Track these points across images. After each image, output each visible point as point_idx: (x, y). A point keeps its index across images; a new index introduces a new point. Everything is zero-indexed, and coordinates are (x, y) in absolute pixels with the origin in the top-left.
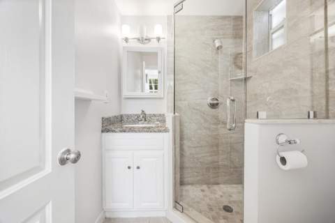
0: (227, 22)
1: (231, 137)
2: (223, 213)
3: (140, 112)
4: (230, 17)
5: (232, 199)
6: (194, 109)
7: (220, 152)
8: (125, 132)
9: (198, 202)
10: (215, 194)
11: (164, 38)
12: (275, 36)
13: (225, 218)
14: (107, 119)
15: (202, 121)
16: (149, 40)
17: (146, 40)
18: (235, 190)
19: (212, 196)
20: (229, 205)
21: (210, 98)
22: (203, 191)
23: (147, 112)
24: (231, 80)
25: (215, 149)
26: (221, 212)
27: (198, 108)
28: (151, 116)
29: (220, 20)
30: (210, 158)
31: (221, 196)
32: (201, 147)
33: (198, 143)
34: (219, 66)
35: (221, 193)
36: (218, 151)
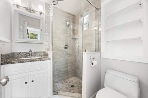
0: (70, 16)
1: (72, 60)
2: (72, 88)
3: (28, 51)
4: (71, 14)
5: (73, 82)
6: (58, 49)
7: (68, 66)
8: (22, 62)
9: (62, 88)
10: (67, 82)
11: (43, 14)
12: (85, 26)
13: (73, 90)
14: (5, 55)
15: (62, 54)
16: (34, 11)
17: (32, 11)
18: (73, 79)
19: (67, 84)
20: (73, 85)
21: (65, 45)
22: (62, 83)
23: (33, 51)
24: (72, 38)
25: (66, 65)
26: (71, 88)
27: (60, 49)
28: (35, 53)
29: (68, 14)
30: (64, 69)
31: (70, 83)
32: (61, 65)
33: (60, 63)
34: (68, 32)
35: (69, 82)
36: (67, 65)
